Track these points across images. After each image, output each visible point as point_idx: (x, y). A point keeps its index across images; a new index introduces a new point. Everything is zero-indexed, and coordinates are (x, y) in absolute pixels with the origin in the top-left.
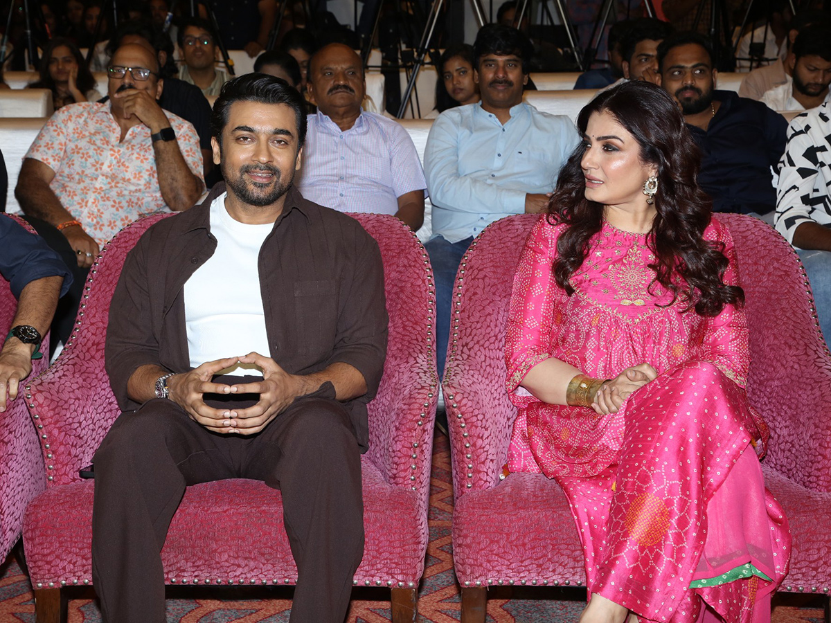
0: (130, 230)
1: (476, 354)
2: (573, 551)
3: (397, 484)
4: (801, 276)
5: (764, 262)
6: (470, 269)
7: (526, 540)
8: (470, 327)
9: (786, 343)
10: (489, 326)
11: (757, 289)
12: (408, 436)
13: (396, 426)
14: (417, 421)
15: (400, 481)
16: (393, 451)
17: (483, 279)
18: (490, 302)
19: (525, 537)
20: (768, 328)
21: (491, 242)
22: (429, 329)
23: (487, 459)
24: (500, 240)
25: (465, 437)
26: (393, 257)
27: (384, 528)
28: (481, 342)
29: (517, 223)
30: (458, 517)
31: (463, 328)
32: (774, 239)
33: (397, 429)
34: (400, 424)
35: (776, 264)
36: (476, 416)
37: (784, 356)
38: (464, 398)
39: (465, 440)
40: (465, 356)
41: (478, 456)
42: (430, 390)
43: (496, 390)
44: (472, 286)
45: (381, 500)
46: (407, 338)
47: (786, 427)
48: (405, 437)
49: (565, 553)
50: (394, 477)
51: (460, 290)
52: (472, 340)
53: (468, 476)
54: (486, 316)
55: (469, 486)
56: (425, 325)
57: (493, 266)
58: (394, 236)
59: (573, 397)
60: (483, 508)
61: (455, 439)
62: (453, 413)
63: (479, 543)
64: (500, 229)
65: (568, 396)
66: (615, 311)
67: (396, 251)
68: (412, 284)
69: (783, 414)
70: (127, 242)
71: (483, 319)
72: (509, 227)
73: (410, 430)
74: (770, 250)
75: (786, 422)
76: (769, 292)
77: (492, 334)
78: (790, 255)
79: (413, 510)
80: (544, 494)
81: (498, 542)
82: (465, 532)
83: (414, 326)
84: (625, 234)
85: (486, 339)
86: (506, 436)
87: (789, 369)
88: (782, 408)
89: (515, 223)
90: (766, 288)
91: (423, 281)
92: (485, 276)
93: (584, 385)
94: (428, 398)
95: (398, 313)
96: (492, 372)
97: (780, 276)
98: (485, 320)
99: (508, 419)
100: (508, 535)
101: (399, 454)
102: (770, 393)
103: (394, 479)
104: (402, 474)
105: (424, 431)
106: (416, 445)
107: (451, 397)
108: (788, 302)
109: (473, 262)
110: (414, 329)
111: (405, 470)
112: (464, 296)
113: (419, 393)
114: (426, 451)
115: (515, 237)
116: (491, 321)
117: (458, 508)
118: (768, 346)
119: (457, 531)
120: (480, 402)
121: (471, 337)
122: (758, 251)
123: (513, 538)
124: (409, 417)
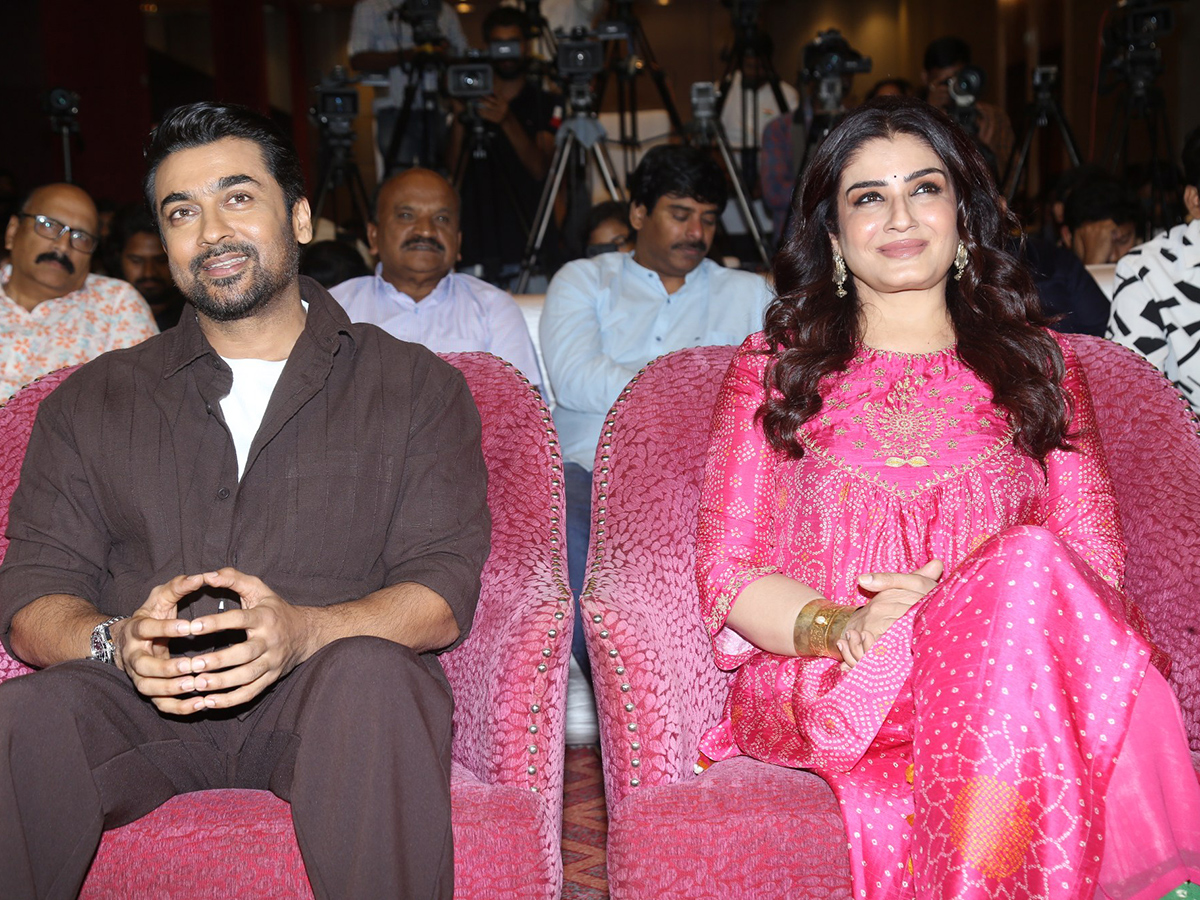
0: (39, 386)
1: (637, 560)
2: (831, 889)
3: (503, 782)
4: (1189, 422)
5: (1123, 403)
6: (621, 429)
7: (744, 871)
8: (626, 519)
9: (1175, 527)
10: (657, 519)
11: (1115, 446)
12: (520, 692)
13: (498, 676)
14: (537, 663)
15: (509, 775)
16: (496, 722)
17: (645, 444)
18: (659, 481)
19: (741, 863)
20: (1140, 507)
21: (656, 386)
22: (555, 524)
23: (664, 731)
24: (671, 382)
25: (625, 691)
26: (489, 413)
27: (480, 853)
28: (647, 543)
29: (698, 357)
30: (617, 832)
31: (614, 521)
32: (1137, 366)
33: (501, 680)
34: (506, 670)
35: (1144, 405)
36: (644, 652)
37: (1175, 549)
38: (620, 620)
39: (624, 698)
40: (619, 563)
41: (650, 726)
42: (558, 606)
43: (675, 621)
44: (627, 455)
45: (473, 804)
46: (516, 539)
47: (1191, 668)
48: (515, 694)
49: (816, 891)
50: (498, 769)
51: (605, 463)
52: (630, 539)
53: (633, 764)
54: (653, 502)
55: (635, 782)
56: (547, 518)
57: (661, 423)
58: (490, 381)
59: (805, 640)
60: (663, 814)
61: (606, 697)
62: (602, 648)
63: (657, 878)
64: (670, 366)
65: (797, 640)
66: (876, 478)
67: (494, 404)
68: (523, 454)
69: (1184, 646)
70: (32, 404)
71: (647, 507)
72: (685, 364)
73: (524, 680)
74: (1131, 383)
75: (1191, 658)
76: (1137, 448)
77: (664, 531)
78: (1166, 390)
79: (533, 818)
80: (774, 788)
81: (692, 874)
82: (631, 857)
83: (528, 520)
84: (890, 357)
85: (654, 538)
86: (696, 703)
87: (1187, 569)
88: (1181, 637)
89: (694, 357)
90: (1132, 443)
91: (542, 449)
92: (649, 440)
93: (821, 620)
94: (554, 620)
95: (499, 501)
96: (666, 591)
97: (1154, 423)
98: (651, 509)
99: (699, 675)
100: (711, 861)
101: (506, 726)
102: (1157, 615)
103: (498, 772)
104: (512, 763)
105: (551, 682)
106: (535, 708)
107: (598, 619)
108: (1172, 463)
109: (626, 419)
110: (528, 524)
111: (518, 755)
112: (613, 471)
113: (539, 613)
114: (554, 721)
115: (696, 378)
116: (661, 511)
117: (618, 816)
118: (1145, 535)
119: (616, 858)
120: (650, 631)
121: (627, 535)
122: (1111, 386)
123: (720, 866)
124: (522, 656)
